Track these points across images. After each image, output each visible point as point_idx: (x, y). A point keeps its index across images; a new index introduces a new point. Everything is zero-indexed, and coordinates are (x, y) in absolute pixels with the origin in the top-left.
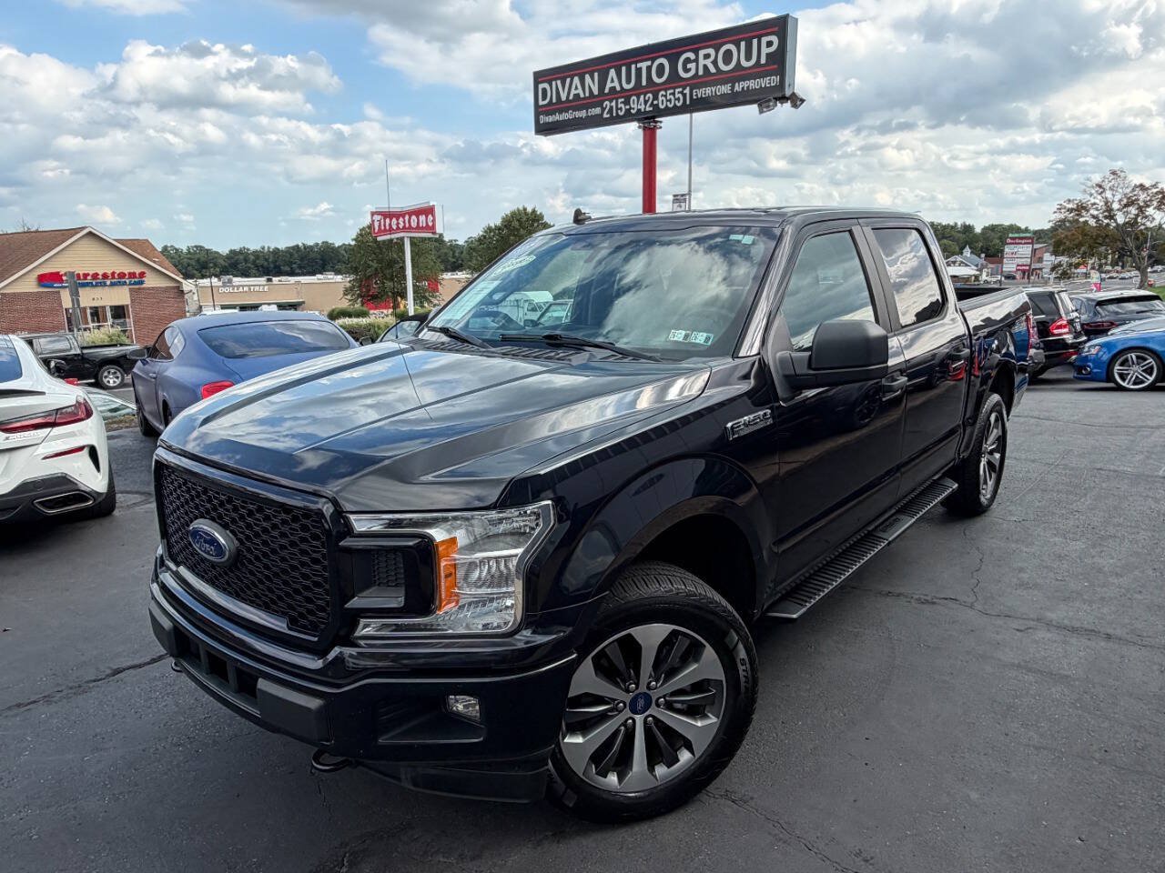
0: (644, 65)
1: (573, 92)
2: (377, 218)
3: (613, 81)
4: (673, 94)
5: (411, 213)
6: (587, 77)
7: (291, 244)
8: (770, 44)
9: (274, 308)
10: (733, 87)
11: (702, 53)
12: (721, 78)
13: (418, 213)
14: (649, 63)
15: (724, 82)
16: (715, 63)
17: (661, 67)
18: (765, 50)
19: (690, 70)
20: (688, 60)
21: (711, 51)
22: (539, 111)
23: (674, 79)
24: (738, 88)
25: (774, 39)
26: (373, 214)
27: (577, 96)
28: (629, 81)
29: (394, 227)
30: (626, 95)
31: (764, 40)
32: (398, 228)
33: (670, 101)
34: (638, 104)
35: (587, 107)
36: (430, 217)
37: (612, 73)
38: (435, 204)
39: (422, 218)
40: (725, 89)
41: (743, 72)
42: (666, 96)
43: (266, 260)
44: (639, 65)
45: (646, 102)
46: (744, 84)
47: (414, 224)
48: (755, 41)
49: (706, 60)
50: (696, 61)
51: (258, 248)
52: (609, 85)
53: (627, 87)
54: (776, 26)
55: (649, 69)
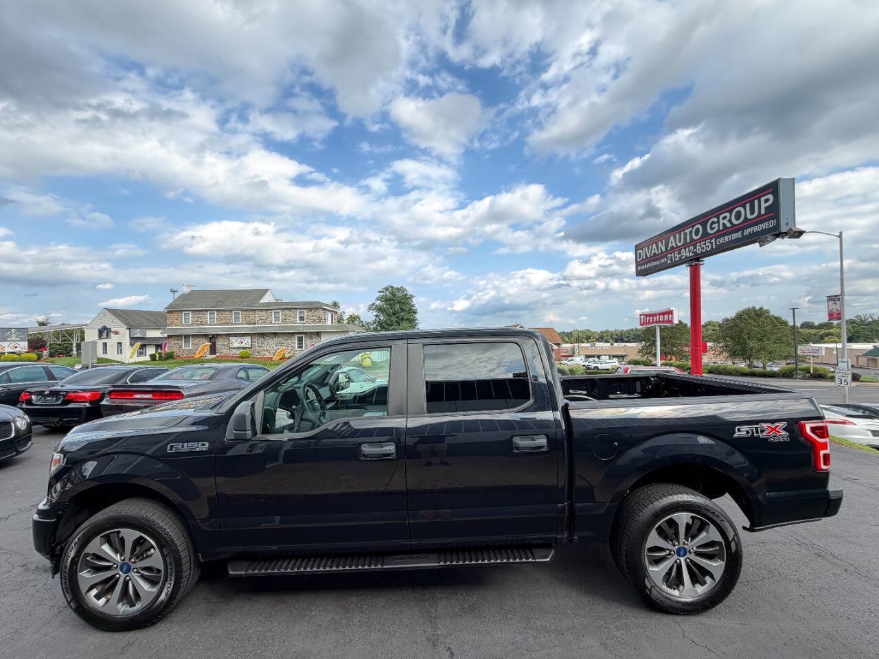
0: (687, 231)
1: (653, 252)
2: (642, 317)
3: (672, 243)
4: (705, 244)
5: (660, 314)
6: (660, 243)
7: (630, 328)
8: (767, 201)
9: (607, 357)
10: (743, 233)
11: (721, 217)
12: (735, 229)
13: (664, 314)
14: (691, 229)
15: (737, 231)
16: (730, 221)
17: (697, 231)
18: (763, 205)
19: (714, 228)
20: (713, 223)
21: (727, 214)
22: (638, 264)
23: (706, 235)
24: (746, 233)
25: (771, 197)
26: (641, 315)
27: (655, 254)
28: (680, 242)
29: (651, 321)
30: (678, 249)
31: (763, 199)
32: (653, 322)
33: (703, 248)
34: (686, 253)
35: (659, 259)
36: (670, 316)
37: (672, 238)
38: (674, 308)
39: (666, 316)
40: (738, 235)
41: (750, 222)
42: (700, 246)
43: (617, 335)
44: (685, 231)
45: (690, 251)
46: (750, 230)
47: (661, 319)
48: (756, 202)
49: (725, 220)
50: (718, 222)
51: (613, 330)
52: (670, 245)
53: (679, 244)
54: (770, 188)
55: (691, 232)
